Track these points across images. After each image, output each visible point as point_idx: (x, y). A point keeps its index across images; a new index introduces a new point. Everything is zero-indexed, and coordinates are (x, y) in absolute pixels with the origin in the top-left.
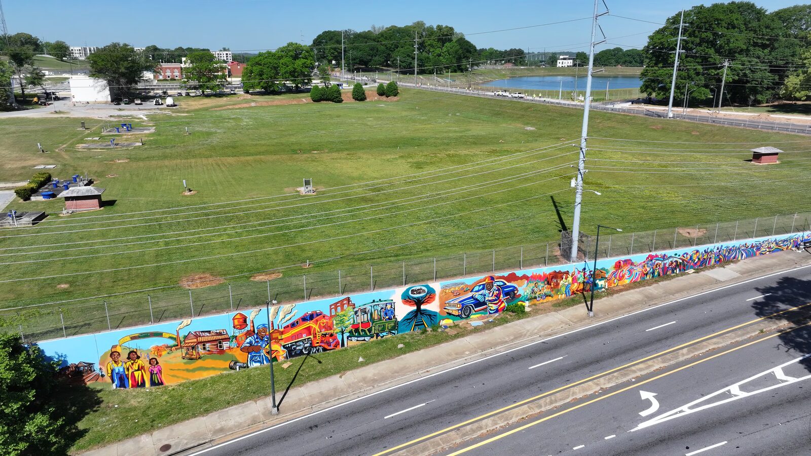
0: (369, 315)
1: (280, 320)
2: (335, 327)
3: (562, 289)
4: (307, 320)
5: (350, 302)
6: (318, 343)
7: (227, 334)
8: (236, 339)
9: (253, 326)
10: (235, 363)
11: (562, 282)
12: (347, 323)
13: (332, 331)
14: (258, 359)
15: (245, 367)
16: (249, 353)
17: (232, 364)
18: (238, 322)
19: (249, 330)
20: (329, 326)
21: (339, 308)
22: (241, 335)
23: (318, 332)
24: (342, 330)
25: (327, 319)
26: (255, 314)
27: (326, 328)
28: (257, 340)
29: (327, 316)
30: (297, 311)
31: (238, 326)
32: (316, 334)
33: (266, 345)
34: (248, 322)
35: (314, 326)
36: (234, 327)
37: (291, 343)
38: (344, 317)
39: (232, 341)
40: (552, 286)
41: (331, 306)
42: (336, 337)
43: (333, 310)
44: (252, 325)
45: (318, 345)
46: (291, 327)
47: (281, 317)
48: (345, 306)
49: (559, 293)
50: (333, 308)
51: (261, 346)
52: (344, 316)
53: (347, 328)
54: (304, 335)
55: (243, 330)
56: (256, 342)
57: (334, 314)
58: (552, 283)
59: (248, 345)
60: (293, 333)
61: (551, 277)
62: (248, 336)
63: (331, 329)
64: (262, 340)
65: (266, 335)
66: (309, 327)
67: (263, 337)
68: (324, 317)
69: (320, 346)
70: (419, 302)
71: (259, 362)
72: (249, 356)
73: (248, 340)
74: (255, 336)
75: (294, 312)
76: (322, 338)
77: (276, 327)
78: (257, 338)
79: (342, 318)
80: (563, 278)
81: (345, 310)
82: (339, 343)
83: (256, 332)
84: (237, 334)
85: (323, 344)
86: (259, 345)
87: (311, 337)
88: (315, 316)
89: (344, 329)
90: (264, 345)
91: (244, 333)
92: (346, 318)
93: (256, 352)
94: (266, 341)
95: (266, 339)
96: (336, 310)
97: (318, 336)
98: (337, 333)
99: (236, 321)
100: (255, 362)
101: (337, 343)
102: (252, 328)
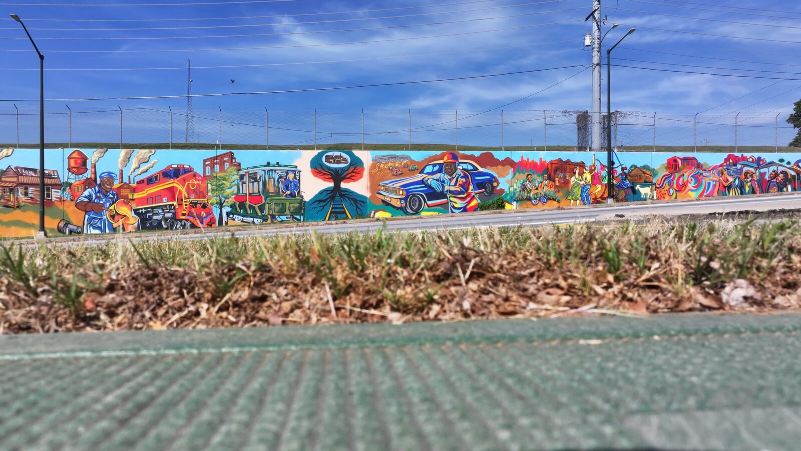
0: (261, 183)
1: (132, 169)
2: (210, 194)
3: (575, 190)
4: (171, 177)
5: (234, 161)
6: (184, 215)
7: (58, 178)
8: (70, 188)
9: (95, 173)
10: (66, 225)
11: (573, 179)
12: (228, 191)
13: (205, 200)
14: (99, 224)
15: (79, 233)
16: (86, 212)
17: (62, 225)
18: (76, 162)
19: (89, 177)
20: (202, 192)
21: (217, 167)
22: (77, 183)
23: (185, 197)
24: (221, 200)
25: (199, 180)
26: (99, 155)
27: (197, 194)
28: (98, 194)
29: (200, 176)
30: (156, 161)
31: (74, 169)
32: (182, 200)
33: (111, 205)
34: (89, 166)
35: (180, 187)
36: (69, 169)
37: (145, 208)
38: (224, 182)
39: (64, 190)
40: (557, 183)
41: (205, 161)
42: (212, 209)
43: (209, 168)
44: (93, 170)
45: (184, 217)
46: (148, 184)
47: (134, 166)
48: (227, 165)
49: (570, 198)
50: (208, 165)
51: (103, 205)
52: (224, 179)
53: (228, 199)
54: (164, 199)
55: (81, 176)
56: (97, 197)
57: (210, 174)
58: (557, 179)
59: (86, 200)
60: (149, 192)
61: (553, 169)
62: (87, 187)
63: (204, 197)
64: (106, 196)
65: (111, 189)
66: (173, 187)
67: (107, 192)
68: (195, 176)
69: (187, 220)
70: (337, 177)
71: (99, 228)
72: (87, 216)
73: (86, 193)
74: (97, 188)
75: (153, 162)
76: (190, 208)
77: (126, 180)
78: (99, 192)
79: (220, 183)
80: (575, 173)
81: (225, 171)
82: (215, 220)
83: (98, 182)
84: (72, 181)
85: (191, 218)
86: (101, 202)
87: (175, 203)
88: (182, 172)
89: (223, 199)
90: (108, 204)
91: (82, 182)
92: (227, 184)
93: (96, 213)
94: (111, 198)
95: (111, 196)
96: (212, 169)
97: (184, 204)
98: (212, 204)
99: (72, 161)
100: (94, 228)
101: (213, 219)
102: (93, 176)
